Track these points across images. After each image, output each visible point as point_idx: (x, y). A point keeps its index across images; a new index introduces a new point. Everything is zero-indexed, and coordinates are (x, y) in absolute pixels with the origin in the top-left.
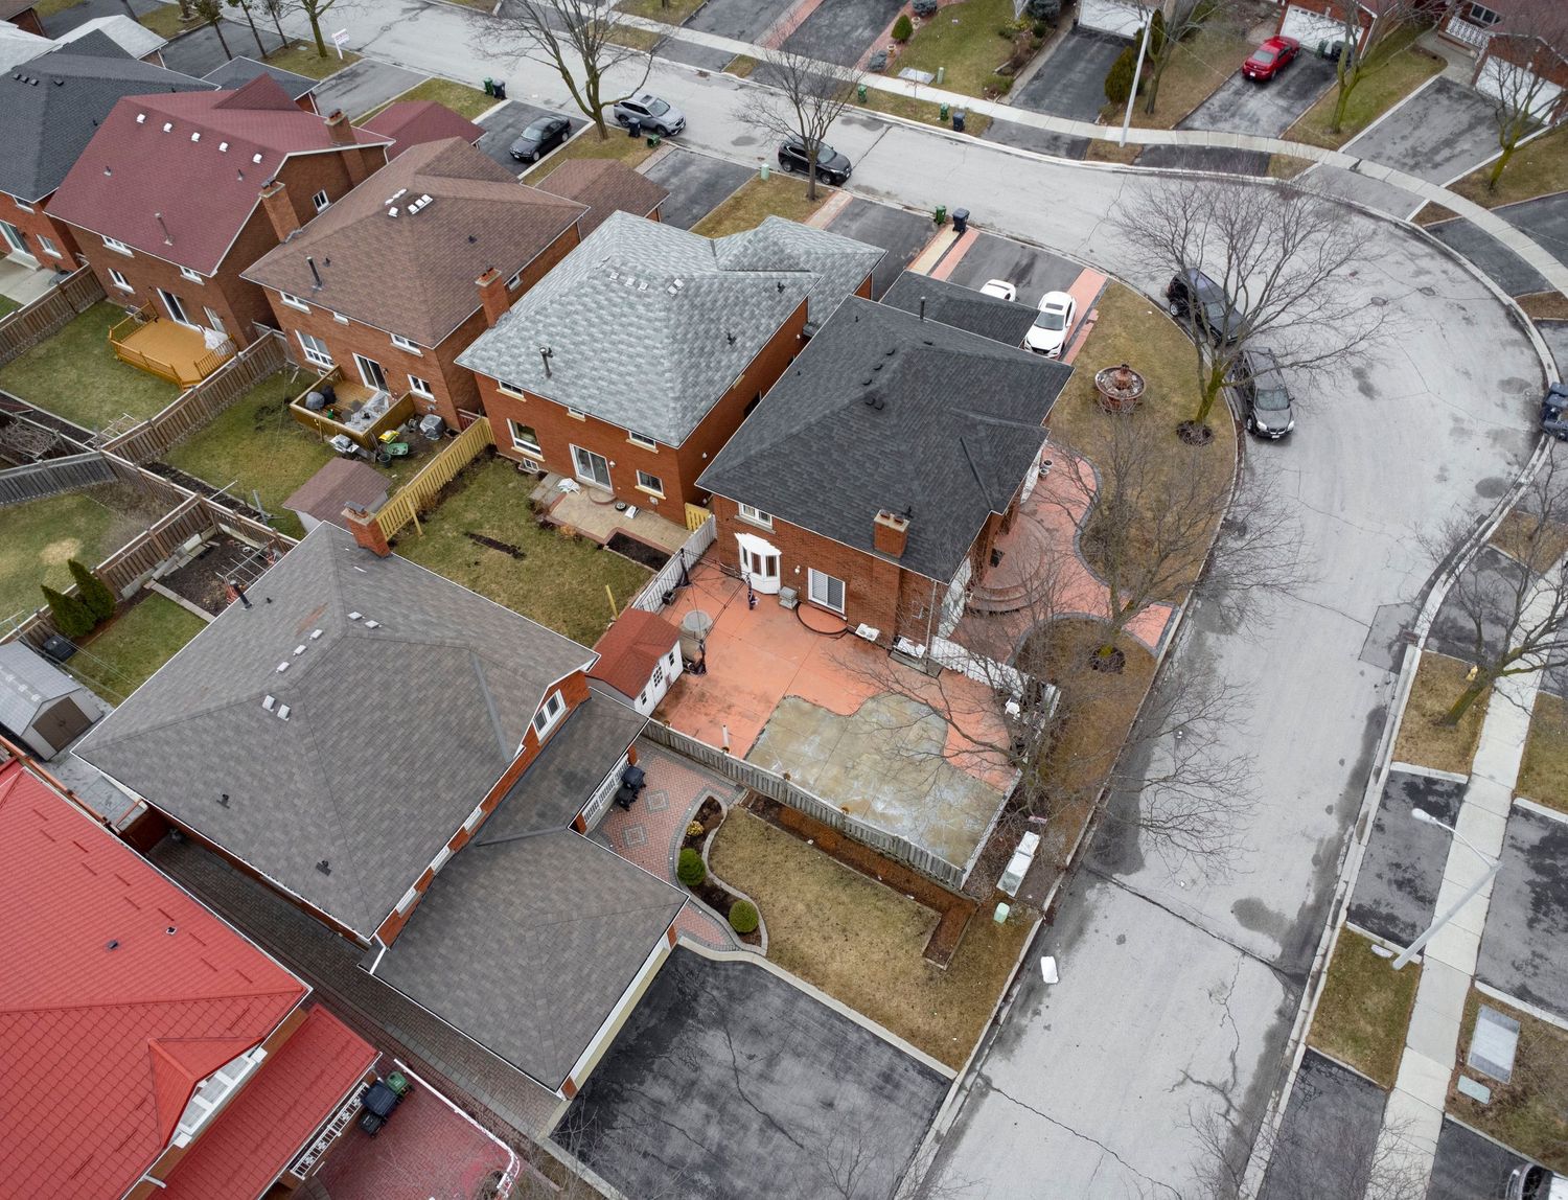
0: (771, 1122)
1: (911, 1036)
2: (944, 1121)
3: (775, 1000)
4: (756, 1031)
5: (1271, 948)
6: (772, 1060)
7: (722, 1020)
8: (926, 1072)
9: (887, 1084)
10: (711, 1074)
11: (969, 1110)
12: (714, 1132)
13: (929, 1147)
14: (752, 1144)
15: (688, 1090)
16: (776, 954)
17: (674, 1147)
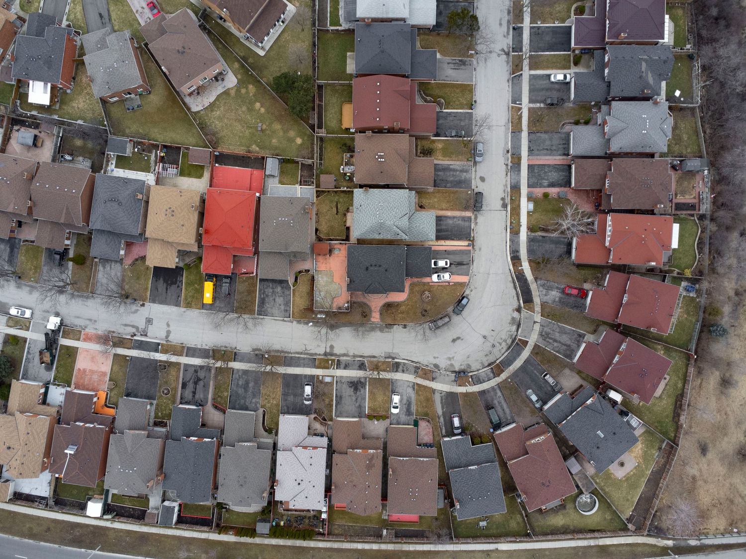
0: (274, 300)
1: (293, 311)
2: (285, 319)
3: (288, 293)
4: (283, 292)
5: (328, 350)
6: (281, 296)
7: (282, 288)
8: (290, 315)
9: (286, 311)
10: (276, 290)
11: (288, 321)
12: (270, 294)
13: (282, 319)
14: (271, 299)
15: (273, 288)
16: (293, 290)
17: (266, 290)
